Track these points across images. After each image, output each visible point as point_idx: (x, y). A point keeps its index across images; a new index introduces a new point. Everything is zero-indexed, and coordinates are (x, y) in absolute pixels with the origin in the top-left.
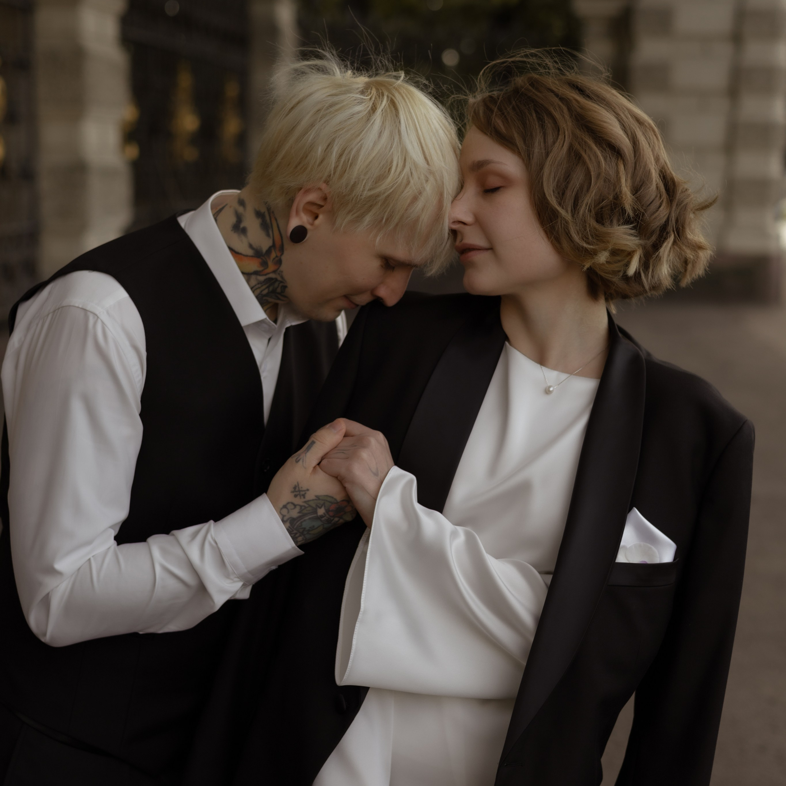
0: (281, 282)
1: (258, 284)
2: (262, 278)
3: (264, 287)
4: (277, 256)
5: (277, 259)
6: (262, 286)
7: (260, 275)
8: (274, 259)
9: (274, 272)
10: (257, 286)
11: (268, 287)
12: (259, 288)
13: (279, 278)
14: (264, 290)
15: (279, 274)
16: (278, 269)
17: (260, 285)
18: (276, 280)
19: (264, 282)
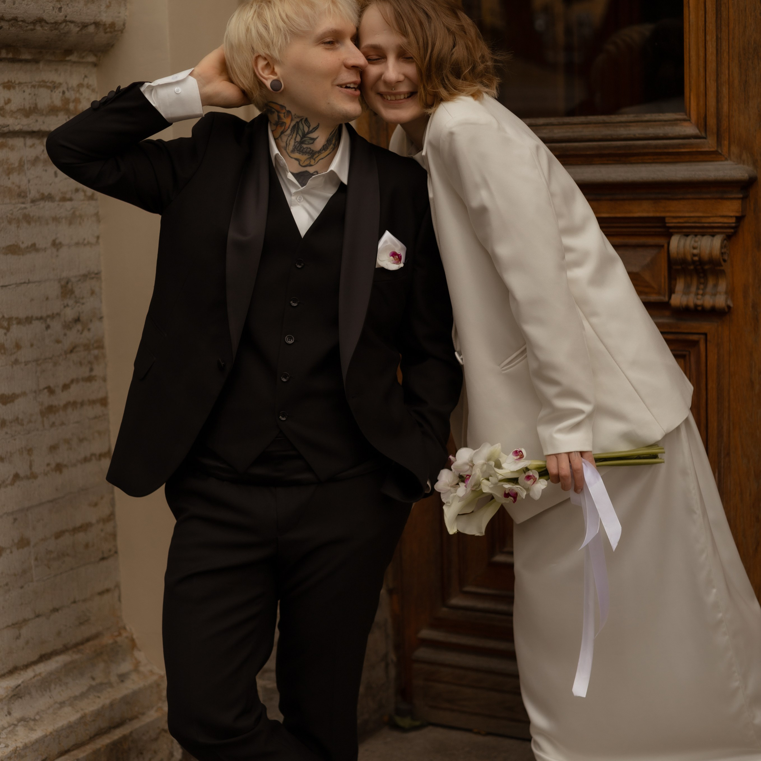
0: (301, 120)
1: (289, 137)
2: (289, 132)
3: (294, 135)
4: (284, 113)
5: (285, 114)
6: (292, 136)
7: (285, 132)
8: (284, 116)
9: (292, 120)
10: (289, 138)
11: (297, 133)
12: (292, 138)
13: (298, 120)
14: (296, 137)
15: (295, 118)
16: (292, 116)
17: (291, 137)
18: (298, 123)
19: (291, 133)
